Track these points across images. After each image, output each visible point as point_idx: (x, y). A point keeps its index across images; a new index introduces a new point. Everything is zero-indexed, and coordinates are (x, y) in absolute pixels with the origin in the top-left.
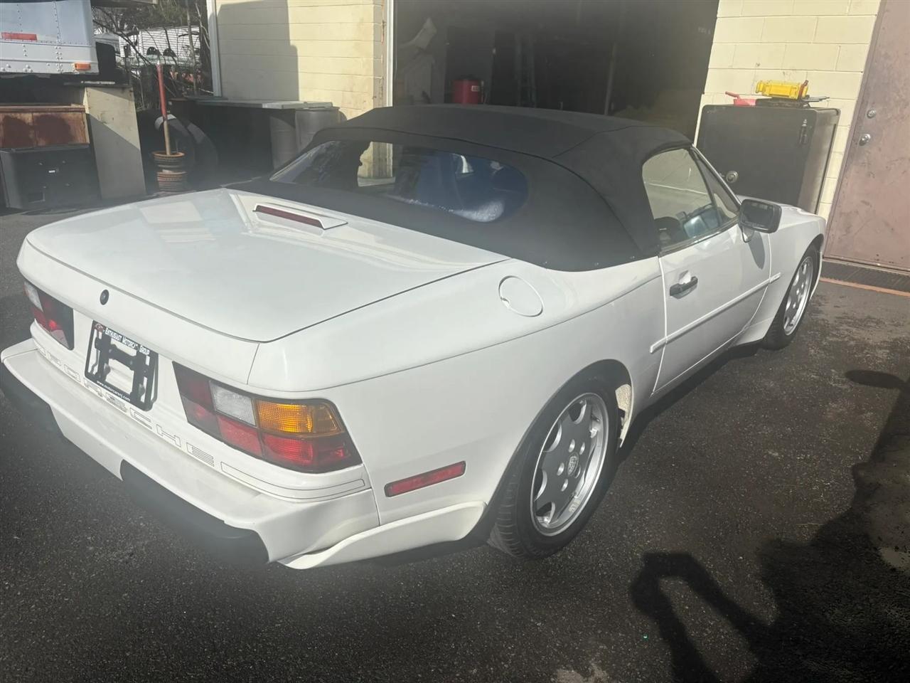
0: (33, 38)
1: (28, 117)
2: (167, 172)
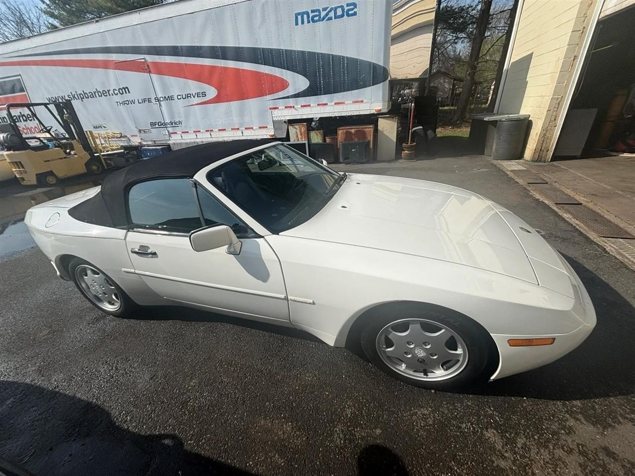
0: (362, 102)
1: (353, 131)
2: (406, 152)
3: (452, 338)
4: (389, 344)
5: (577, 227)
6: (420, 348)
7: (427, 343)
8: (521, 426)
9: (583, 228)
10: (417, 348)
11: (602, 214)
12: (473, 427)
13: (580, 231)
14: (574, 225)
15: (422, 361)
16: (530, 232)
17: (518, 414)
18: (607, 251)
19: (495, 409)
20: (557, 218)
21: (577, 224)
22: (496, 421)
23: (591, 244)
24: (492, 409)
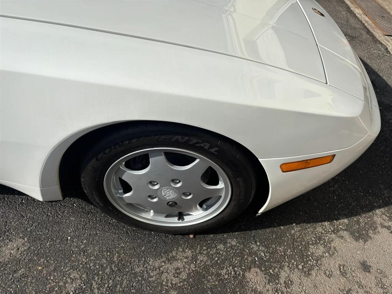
3: (210, 169)
4: (127, 188)
5: (366, 24)
6: (168, 189)
7: (177, 180)
8: (286, 257)
9: (371, 25)
10: (164, 189)
11: (389, 10)
12: (234, 271)
13: (368, 29)
14: (364, 22)
15: (173, 204)
16: (323, 15)
17: (285, 244)
18: (388, 51)
19: (261, 243)
20: (348, 14)
21: (366, 21)
22: (261, 258)
23: (376, 43)
24: (258, 244)
